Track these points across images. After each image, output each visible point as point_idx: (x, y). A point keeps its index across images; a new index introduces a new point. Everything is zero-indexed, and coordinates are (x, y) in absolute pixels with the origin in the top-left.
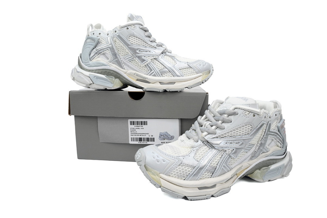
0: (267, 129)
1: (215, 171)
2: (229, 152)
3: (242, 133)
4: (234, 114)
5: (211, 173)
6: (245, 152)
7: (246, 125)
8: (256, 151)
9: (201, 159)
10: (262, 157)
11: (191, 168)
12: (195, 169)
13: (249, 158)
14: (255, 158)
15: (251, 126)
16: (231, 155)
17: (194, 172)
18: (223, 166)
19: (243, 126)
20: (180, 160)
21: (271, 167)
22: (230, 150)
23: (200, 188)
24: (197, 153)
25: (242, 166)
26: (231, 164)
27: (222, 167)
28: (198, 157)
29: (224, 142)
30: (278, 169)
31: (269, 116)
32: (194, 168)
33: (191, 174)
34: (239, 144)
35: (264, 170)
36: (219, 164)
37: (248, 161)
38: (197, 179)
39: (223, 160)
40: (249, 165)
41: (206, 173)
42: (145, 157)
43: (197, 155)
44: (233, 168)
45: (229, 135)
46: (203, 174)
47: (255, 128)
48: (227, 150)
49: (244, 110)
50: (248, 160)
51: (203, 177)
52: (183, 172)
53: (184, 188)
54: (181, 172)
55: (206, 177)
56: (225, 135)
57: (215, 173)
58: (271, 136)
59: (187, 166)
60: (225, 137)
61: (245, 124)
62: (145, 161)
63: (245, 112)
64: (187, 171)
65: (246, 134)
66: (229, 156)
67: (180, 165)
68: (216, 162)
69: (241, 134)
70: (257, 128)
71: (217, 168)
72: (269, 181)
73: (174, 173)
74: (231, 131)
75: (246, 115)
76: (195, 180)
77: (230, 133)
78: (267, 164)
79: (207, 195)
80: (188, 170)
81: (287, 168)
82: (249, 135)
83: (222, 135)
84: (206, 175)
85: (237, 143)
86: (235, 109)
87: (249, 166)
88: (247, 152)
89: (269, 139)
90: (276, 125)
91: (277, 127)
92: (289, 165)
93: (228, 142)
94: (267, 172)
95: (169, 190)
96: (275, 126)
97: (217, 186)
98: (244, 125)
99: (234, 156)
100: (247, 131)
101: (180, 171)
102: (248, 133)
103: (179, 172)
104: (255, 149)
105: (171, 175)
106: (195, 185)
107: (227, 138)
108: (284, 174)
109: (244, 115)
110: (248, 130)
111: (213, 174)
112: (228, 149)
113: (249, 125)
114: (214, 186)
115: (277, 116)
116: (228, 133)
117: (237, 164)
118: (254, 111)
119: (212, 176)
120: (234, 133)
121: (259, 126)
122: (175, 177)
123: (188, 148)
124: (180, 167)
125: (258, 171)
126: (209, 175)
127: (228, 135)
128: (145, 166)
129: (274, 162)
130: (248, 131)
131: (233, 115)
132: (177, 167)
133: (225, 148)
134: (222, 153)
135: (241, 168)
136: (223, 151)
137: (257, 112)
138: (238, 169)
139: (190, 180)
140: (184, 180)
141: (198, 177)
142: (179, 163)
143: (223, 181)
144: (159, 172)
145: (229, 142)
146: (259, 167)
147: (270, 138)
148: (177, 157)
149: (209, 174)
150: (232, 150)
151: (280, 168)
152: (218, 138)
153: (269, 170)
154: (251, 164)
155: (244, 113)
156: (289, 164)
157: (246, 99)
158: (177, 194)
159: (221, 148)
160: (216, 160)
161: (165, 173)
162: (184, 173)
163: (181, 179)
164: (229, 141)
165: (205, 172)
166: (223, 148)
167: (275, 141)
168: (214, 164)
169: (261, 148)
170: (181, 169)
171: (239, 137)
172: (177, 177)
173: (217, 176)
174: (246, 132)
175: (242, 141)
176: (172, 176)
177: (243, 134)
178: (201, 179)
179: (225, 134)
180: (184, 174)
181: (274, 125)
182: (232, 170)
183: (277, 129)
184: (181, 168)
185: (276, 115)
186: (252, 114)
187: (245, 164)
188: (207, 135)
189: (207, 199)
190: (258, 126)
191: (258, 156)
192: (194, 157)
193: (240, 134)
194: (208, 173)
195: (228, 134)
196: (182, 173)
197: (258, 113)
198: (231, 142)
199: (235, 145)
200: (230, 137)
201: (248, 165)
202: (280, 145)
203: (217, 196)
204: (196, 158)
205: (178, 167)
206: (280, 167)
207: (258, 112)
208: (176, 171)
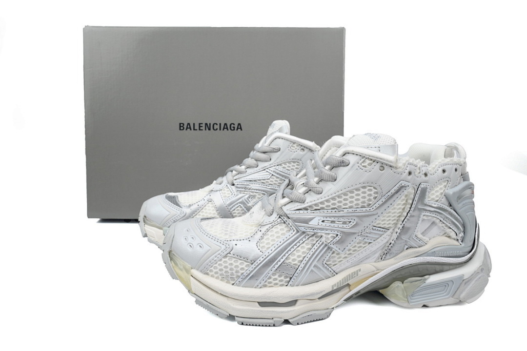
0: (416, 199)
1: (296, 275)
2: (328, 239)
3: (356, 202)
4: (343, 164)
5: (286, 277)
6: (366, 242)
7: (364, 187)
8: (393, 242)
9: (269, 248)
10: (407, 257)
11: (248, 263)
12: (253, 266)
13: (377, 255)
14: (392, 256)
15: (376, 191)
16: (332, 246)
17: (252, 271)
18: (313, 265)
19: (358, 190)
20: (228, 247)
21: (428, 278)
22: (330, 236)
23: (262, 304)
24: (265, 237)
25: (360, 270)
26: (333, 264)
27: (312, 268)
28: (264, 244)
29: (319, 218)
30: (445, 284)
31: (424, 172)
32: (252, 264)
33: (245, 274)
34: (350, 224)
35: (412, 282)
36: (304, 262)
37: (375, 262)
38: (256, 285)
39: (313, 254)
40: (378, 270)
41: (276, 277)
42: (173, 236)
43: (263, 240)
44: (340, 272)
45: (329, 206)
46: (270, 278)
47: (384, 193)
48: (323, 234)
49: (362, 156)
50: (374, 260)
51: (270, 283)
52: (231, 269)
53: (230, 299)
54: (228, 269)
55: (276, 284)
56: (321, 206)
57: (294, 277)
58: (429, 214)
59: (240, 259)
60: (323, 208)
61: (360, 185)
62: (172, 245)
63: (364, 161)
64: (239, 269)
65: (366, 205)
66: (326, 248)
67: (225, 257)
68: (299, 256)
69: (354, 204)
70: (389, 194)
71: (300, 268)
72: (424, 306)
73: (215, 271)
74: (333, 199)
75: (365, 166)
76: (252, 287)
77: (332, 202)
78: (419, 271)
79: (274, 319)
80: (241, 267)
81: (471, 285)
82: (371, 208)
83: (316, 205)
84: (275, 279)
85: (344, 223)
86: (346, 153)
87: (375, 272)
88: (370, 243)
89: (423, 220)
90: (442, 191)
91: (444, 197)
92: (475, 279)
93: (326, 219)
94: (419, 289)
95: (203, 300)
96: (438, 194)
97: (298, 303)
98: (358, 186)
99: (337, 249)
100: (366, 200)
101: (226, 267)
102: (370, 204)
103: (224, 269)
104: (390, 239)
105: (211, 273)
106: (251, 297)
107: (326, 211)
108: (462, 296)
109: (361, 167)
110: (368, 198)
111: (291, 278)
112: (326, 234)
113: (372, 188)
114: (293, 303)
115: (446, 174)
116: (327, 201)
117: (348, 264)
118: (381, 159)
119: (290, 283)
120: (340, 202)
121: (393, 191)
122: (217, 278)
123: (252, 226)
124: (227, 259)
125: (398, 284)
126: (281, 281)
127: (327, 206)
128: (170, 252)
129: (438, 270)
130: (370, 200)
131: (341, 166)
132: (221, 260)
133: (319, 231)
134: (313, 240)
135: (356, 274)
136: (316, 237)
137: (387, 161)
138: (349, 275)
139: (242, 287)
140: (233, 284)
141: (259, 281)
142: (226, 253)
143: (312, 294)
144: (190, 266)
145: (328, 219)
146: (401, 275)
147: (425, 218)
148: (226, 242)
149: (282, 278)
150: (335, 235)
151: (450, 284)
152: (309, 211)
153: (424, 285)
154: (382, 269)
155: (361, 162)
156: (477, 278)
157: (375, 137)
158: (216, 309)
159: (312, 230)
160: (300, 254)
161: (200, 269)
162: (234, 272)
163: (227, 282)
164: (330, 217)
165: (274, 274)
166: (315, 231)
167: (440, 224)
168: (294, 260)
169: (405, 237)
170: (227, 265)
171: (350, 210)
172: (220, 277)
173: (301, 283)
174: (364, 202)
175: (356, 219)
176: (212, 276)
177: (357, 204)
178: (265, 286)
179: (322, 203)
180: (232, 274)
181: (437, 191)
182: (336, 276)
183: (444, 200)
184: (228, 261)
185: (444, 171)
186: (378, 165)
187: (367, 267)
188: (288, 203)
189: (274, 326)
190: (391, 192)
191: (397, 254)
192: (258, 244)
193: (351, 205)
194: (280, 276)
195: (326, 204)
196: (229, 271)
197: (391, 164)
198: (333, 219)
199: (341, 226)
200: (332, 209)
201: (375, 269)
202: (453, 235)
203: (298, 324)
204: (261, 245)
205: (224, 260)
206: (452, 281)
207: (391, 162)
208: (219, 267)
